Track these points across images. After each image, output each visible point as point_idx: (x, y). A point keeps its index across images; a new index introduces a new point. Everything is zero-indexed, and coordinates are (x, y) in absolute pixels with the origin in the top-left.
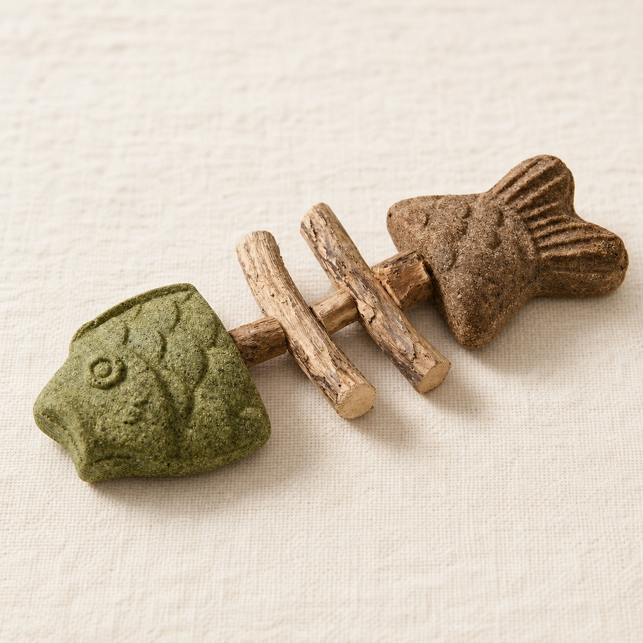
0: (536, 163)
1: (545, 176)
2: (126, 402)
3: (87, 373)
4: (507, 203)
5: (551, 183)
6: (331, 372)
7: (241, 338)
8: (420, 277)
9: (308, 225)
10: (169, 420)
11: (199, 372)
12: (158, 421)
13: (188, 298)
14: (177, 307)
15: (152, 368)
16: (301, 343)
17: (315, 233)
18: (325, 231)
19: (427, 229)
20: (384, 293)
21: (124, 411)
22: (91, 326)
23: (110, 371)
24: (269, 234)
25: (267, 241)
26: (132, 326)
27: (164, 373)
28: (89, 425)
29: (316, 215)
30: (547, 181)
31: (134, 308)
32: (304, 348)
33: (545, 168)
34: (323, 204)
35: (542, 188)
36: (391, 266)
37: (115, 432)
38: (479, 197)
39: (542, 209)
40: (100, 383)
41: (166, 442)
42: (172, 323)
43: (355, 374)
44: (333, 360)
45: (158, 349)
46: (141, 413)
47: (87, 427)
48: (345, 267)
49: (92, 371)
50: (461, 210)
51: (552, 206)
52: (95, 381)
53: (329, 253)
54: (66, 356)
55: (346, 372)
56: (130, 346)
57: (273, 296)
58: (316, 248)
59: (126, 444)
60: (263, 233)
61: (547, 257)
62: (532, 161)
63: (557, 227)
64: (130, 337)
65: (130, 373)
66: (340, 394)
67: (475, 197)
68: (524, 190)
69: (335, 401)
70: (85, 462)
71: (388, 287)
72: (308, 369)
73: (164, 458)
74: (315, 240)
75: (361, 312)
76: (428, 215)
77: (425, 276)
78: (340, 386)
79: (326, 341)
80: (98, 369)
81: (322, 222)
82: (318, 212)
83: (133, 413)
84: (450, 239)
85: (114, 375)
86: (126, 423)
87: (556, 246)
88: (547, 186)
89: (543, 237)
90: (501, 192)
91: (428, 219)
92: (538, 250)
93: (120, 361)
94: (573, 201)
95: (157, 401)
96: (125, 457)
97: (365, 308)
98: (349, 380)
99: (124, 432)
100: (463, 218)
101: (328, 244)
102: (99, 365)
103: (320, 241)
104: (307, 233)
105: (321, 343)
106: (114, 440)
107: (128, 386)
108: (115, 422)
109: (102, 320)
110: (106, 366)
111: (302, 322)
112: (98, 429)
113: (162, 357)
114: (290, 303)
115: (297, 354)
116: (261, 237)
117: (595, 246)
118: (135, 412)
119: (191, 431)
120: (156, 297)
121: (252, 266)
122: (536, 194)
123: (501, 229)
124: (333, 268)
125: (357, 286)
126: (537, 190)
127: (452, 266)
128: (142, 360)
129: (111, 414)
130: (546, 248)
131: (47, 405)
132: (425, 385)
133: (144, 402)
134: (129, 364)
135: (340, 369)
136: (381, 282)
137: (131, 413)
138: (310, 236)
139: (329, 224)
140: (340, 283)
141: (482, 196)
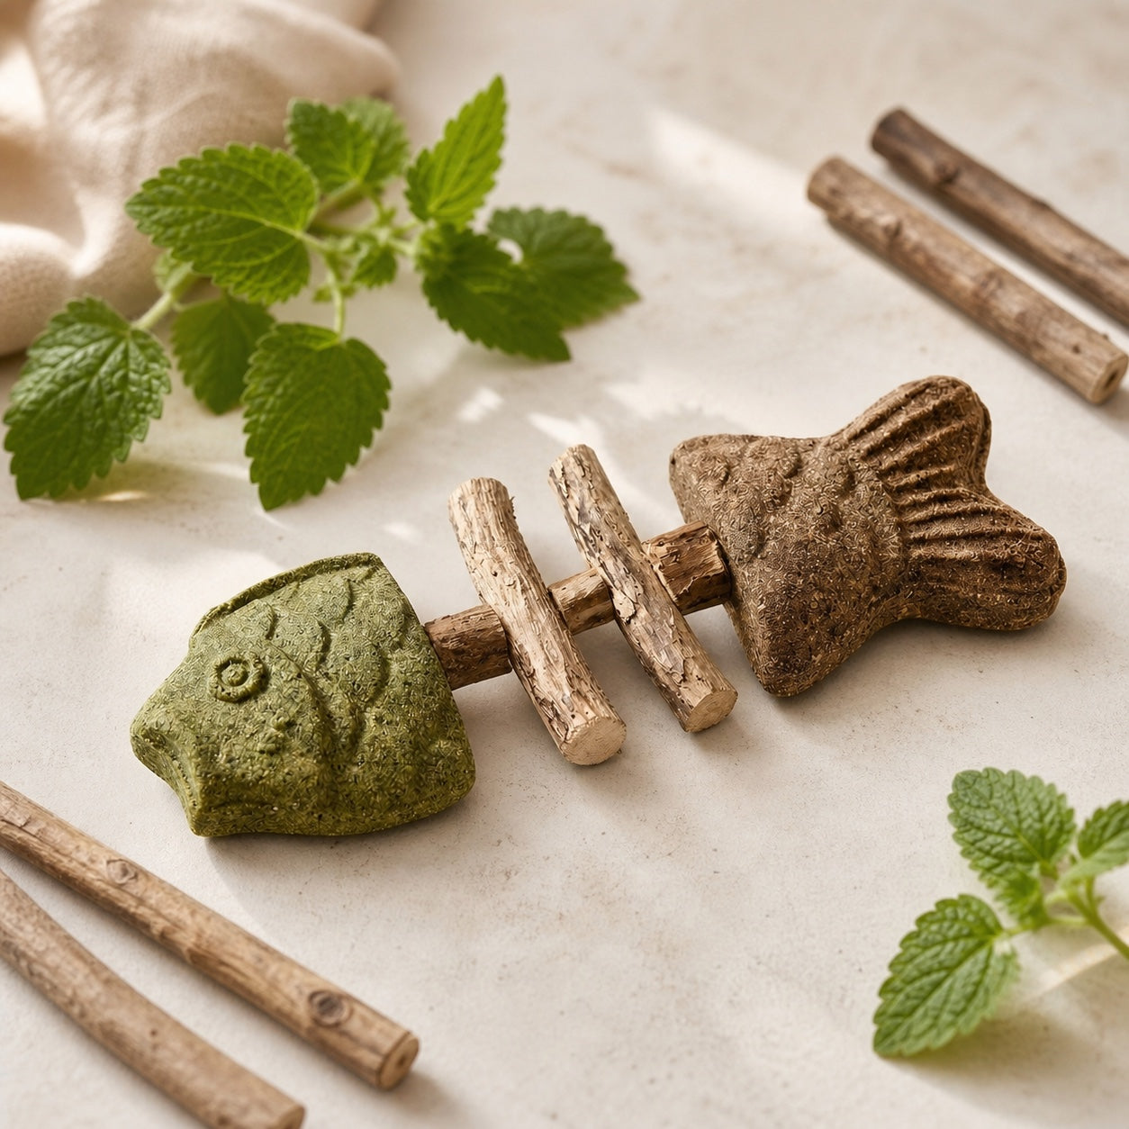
0: (923, 391)
1: (936, 417)
2: (264, 722)
3: (211, 679)
4: (864, 459)
5: (945, 430)
6: (564, 695)
7: (441, 637)
8: (712, 564)
9: (559, 474)
10: (325, 752)
11: (375, 685)
12: (309, 751)
13: (368, 576)
14: (350, 587)
15: (305, 675)
16: (527, 648)
17: (567, 486)
18: (581, 485)
19: (724, 490)
20: (656, 583)
21: (261, 735)
22: (223, 612)
23: (245, 676)
24: (498, 484)
25: (492, 492)
26: (283, 613)
27: (323, 683)
28: (209, 754)
29: (572, 460)
30: (940, 426)
31: (288, 587)
32: (531, 656)
33: (937, 402)
34: (584, 447)
35: (929, 438)
36: (669, 545)
37: (244, 766)
38: (819, 442)
39: (922, 474)
40: (229, 694)
41: (318, 784)
42: (341, 612)
43: (598, 702)
44: (569, 679)
45: (318, 647)
46: (284, 739)
47: (207, 755)
48: (602, 539)
49: (220, 676)
50: (784, 462)
51: (942, 471)
52: (223, 690)
53: (582, 515)
54: (184, 651)
55: (585, 698)
56: (276, 641)
57: (496, 575)
58: (566, 507)
59: (260, 782)
60: (488, 481)
61: (920, 556)
62: (917, 387)
63: (945, 508)
64: (278, 630)
65: (274, 683)
66: (571, 729)
67: (813, 443)
68: (896, 439)
69: (563, 739)
70: (199, 807)
71: (661, 574)
72: (532, 689)
73: (314, 807)
74: (566, 495)
75: (617, 607)
76: (729, 467)
77: (718, 565)
78: (573, 716)
79: (564, 648)
80: (228, 674)
81: (578, 472)
82: (575, 457)
83: (274, 738)
84: (758, 510)
85: (249, 684)
86: (262, 752)
87: (940, 540)
88: (938, 434)
89: (919, 523)
90: (856, 437)
91: (728, 474)
92: (907, 544)
93: (260, 662)
94: (984, 466)
95: (308, 723)
96: (258, 802)
97: (623, 602)
98: (587, 709)
99: (258, 766)
100: (785, 477)
101: (582, 504)
102: (229, 668)
103: (572, 497)
104: (556, 484)
105: (556, 652)
106: (243, 775)
107: (270, 698)
108: (247, 750)
109: (241, 602)
110: (240, 669)
111: (534, 616)
112: (222, 758)
113: (323, 660)
114: (519, 587)
115: (520, 663)
116: (485, 488)
117: (1007, 546)
118: (277, 736)
119: (355, 769)
120: (321, 572)
121: (468, 530)
122: (916, 447)
123: (846, 502)
124: (586, 538)
125: (615, 568)
126: (919, 441)
127: (755, 555)
128: (292, 664)
129: (241, 739)
130: (921, 542)
131: (151, 723)
132: (696, 722)
133: (290, 724)
134: (274, 669)
135: (579, 693)
136: (652, 567)
137: (270, 738)
138: (560, 489)
139: (588, 475)
140: (592, 560)
141: (824, 442)
